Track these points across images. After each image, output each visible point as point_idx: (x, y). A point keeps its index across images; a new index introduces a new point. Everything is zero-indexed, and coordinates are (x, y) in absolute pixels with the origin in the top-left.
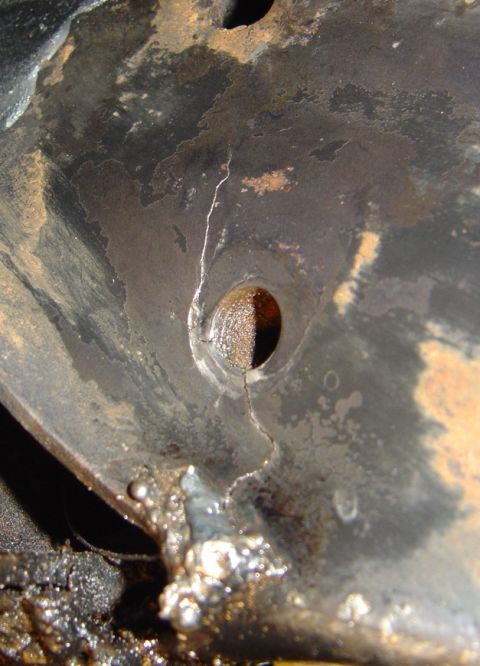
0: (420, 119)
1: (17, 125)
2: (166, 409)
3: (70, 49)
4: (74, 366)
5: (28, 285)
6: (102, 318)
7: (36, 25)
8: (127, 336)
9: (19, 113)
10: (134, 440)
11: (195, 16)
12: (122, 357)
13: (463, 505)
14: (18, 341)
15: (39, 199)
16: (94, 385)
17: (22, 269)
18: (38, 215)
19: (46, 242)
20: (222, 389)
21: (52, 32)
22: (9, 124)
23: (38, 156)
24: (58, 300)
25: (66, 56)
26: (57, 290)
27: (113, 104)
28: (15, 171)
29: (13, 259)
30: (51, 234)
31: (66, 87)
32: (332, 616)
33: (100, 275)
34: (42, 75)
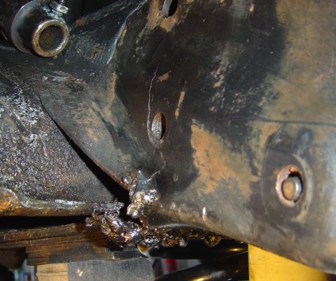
0: (207, 48)
1: (110, 63)
2: (141, 154)
3: (125, 31)
4: (114, 145)
5: (104, 121)
6: (126, 128)
7: (117, 22)
8: (133, 133)
9: (111, 58)
10: (129, 165)
11: (158, 14)
12: (130, 140)
13: (199, 173)
14: (96, 139)
15: (113, 90)
16: (120, 150)
17: (103, 116)
18: (112, 96)
19: (114, 105)
20: (156, 146)
21: (122, 24)
22: (108, 63)
23: (114, 74)
24: (114, 124)
25: (124, 35)
26: (114, 121)
27: (134, 52)
28: (108, 80)
29: (101, 113)
30: (115, 102)
31: (123, 47)
32: (168, 209)
33: (127, 114)
34: (118, 42)
